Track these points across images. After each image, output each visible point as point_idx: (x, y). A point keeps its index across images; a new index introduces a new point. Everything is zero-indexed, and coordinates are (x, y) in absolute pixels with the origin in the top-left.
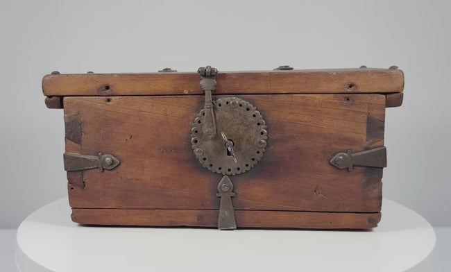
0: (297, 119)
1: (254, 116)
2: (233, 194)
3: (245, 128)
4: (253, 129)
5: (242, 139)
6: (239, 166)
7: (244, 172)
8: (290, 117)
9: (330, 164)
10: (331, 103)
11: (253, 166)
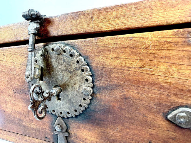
0: (124, 64)
1: (78, 62)
2: (67, 134)
3: (69, 75)
4: (77, 76)
5: (68, 85)
6: (68, 111)
7: (74, 116)
8: (116, 63)
9: (168, 120)
10: (170, 43)
11: (81, 112)
